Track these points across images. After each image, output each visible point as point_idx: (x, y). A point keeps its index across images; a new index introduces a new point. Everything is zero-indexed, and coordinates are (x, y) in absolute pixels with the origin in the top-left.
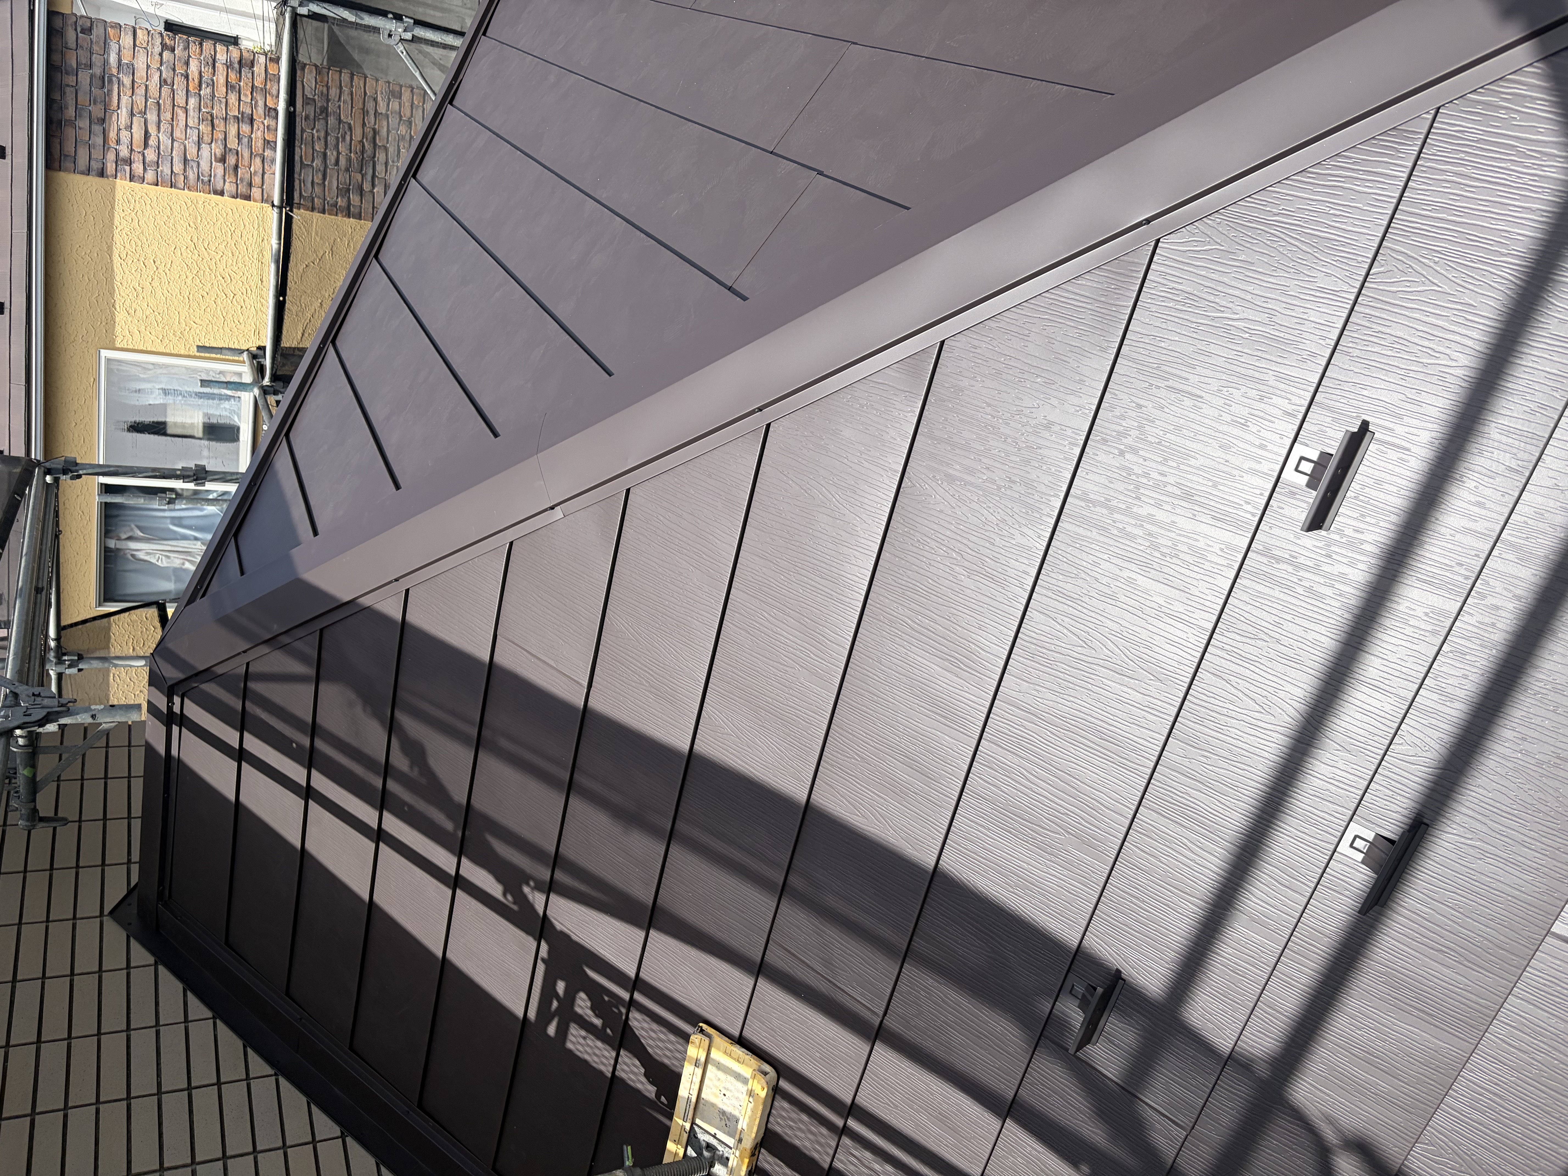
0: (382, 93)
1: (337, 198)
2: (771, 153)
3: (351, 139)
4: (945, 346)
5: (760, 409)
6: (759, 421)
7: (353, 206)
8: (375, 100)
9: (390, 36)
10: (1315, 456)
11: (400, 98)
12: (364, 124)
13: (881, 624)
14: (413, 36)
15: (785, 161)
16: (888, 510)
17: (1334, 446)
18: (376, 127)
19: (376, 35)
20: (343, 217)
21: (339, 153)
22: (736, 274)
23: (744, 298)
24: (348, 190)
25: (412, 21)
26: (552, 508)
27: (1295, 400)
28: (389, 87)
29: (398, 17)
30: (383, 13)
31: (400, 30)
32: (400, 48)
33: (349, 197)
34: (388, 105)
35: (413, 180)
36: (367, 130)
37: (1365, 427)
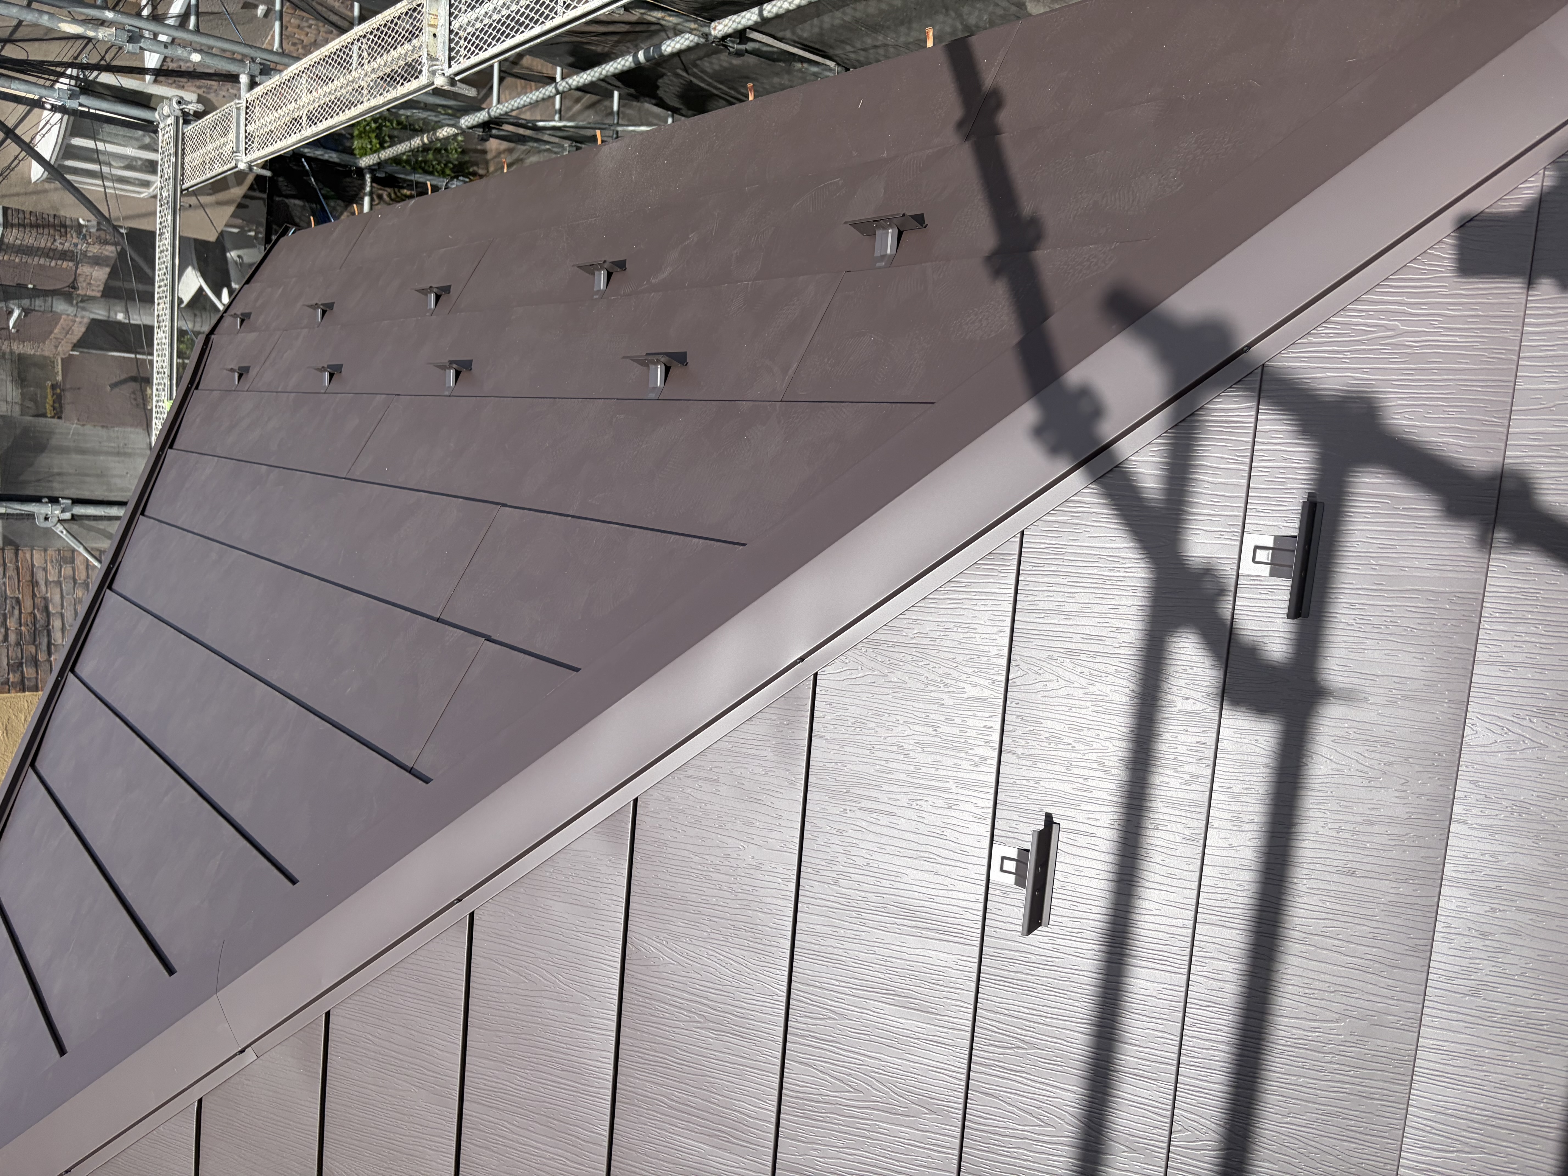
0: (52, 562)
1: (9, 674)
2: (438, 620)
3: (20, 613)
4: (639, 803)
5: (459, 900)
6: (461, 911)
7: (28, 679)
8: (45, 570)
9: (46, 519)
10: (1014, 855)
11: (73, 562)
12: (34, 596)
13: (637, 1108)
14: (73, 515)
15: (451, 628)
16: (617, 982)
17: (1029, 843)
18: (48, 595)
19: (31, 521)
20: (17, 692)
21: (7, 629)
22: (416, 753)
23: (426, 780)
24: (21, 664)
25: (70, 502)
26: (242, 1051)
27: (981, 803)
28: (60, 554)
29: (54, 500)
30: (37, 499)
31: (57, 512)
32: (59, 528)
33: (22, 672)
34: (60, 572)
35: (71, 676)
36: (37, 601)
37: (1049, 818)
